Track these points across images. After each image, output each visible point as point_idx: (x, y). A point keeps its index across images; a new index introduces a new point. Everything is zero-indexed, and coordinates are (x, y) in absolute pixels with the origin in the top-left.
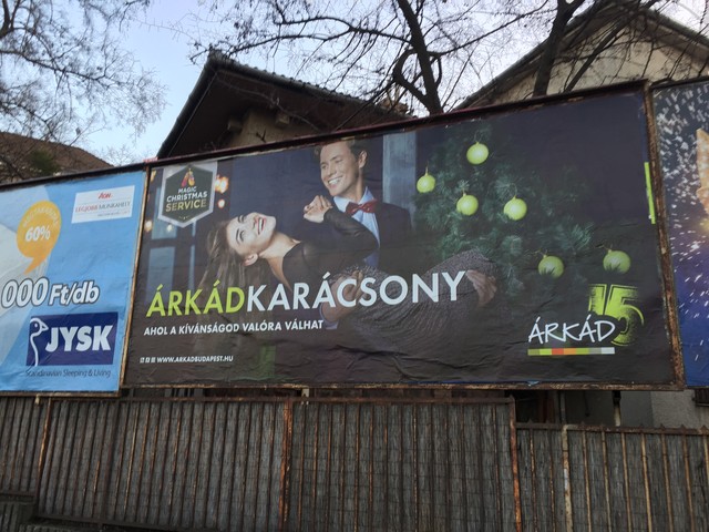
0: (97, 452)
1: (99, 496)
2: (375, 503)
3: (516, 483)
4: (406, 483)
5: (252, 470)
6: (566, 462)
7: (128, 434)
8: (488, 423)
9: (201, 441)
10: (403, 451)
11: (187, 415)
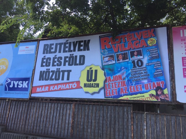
0: (23, 114)
1: (23, 126)
2: (96, 130)
3: (132, 126)
4: (104, 125)
5: (64, 121)
6: (145, 121)
7: (31, 110)
8: (126, 111)
9: (50, 113)
10: (103, 117)
11: (47, 106)
